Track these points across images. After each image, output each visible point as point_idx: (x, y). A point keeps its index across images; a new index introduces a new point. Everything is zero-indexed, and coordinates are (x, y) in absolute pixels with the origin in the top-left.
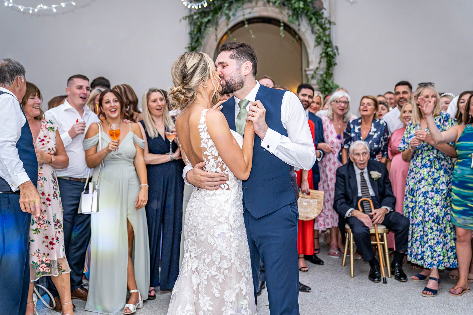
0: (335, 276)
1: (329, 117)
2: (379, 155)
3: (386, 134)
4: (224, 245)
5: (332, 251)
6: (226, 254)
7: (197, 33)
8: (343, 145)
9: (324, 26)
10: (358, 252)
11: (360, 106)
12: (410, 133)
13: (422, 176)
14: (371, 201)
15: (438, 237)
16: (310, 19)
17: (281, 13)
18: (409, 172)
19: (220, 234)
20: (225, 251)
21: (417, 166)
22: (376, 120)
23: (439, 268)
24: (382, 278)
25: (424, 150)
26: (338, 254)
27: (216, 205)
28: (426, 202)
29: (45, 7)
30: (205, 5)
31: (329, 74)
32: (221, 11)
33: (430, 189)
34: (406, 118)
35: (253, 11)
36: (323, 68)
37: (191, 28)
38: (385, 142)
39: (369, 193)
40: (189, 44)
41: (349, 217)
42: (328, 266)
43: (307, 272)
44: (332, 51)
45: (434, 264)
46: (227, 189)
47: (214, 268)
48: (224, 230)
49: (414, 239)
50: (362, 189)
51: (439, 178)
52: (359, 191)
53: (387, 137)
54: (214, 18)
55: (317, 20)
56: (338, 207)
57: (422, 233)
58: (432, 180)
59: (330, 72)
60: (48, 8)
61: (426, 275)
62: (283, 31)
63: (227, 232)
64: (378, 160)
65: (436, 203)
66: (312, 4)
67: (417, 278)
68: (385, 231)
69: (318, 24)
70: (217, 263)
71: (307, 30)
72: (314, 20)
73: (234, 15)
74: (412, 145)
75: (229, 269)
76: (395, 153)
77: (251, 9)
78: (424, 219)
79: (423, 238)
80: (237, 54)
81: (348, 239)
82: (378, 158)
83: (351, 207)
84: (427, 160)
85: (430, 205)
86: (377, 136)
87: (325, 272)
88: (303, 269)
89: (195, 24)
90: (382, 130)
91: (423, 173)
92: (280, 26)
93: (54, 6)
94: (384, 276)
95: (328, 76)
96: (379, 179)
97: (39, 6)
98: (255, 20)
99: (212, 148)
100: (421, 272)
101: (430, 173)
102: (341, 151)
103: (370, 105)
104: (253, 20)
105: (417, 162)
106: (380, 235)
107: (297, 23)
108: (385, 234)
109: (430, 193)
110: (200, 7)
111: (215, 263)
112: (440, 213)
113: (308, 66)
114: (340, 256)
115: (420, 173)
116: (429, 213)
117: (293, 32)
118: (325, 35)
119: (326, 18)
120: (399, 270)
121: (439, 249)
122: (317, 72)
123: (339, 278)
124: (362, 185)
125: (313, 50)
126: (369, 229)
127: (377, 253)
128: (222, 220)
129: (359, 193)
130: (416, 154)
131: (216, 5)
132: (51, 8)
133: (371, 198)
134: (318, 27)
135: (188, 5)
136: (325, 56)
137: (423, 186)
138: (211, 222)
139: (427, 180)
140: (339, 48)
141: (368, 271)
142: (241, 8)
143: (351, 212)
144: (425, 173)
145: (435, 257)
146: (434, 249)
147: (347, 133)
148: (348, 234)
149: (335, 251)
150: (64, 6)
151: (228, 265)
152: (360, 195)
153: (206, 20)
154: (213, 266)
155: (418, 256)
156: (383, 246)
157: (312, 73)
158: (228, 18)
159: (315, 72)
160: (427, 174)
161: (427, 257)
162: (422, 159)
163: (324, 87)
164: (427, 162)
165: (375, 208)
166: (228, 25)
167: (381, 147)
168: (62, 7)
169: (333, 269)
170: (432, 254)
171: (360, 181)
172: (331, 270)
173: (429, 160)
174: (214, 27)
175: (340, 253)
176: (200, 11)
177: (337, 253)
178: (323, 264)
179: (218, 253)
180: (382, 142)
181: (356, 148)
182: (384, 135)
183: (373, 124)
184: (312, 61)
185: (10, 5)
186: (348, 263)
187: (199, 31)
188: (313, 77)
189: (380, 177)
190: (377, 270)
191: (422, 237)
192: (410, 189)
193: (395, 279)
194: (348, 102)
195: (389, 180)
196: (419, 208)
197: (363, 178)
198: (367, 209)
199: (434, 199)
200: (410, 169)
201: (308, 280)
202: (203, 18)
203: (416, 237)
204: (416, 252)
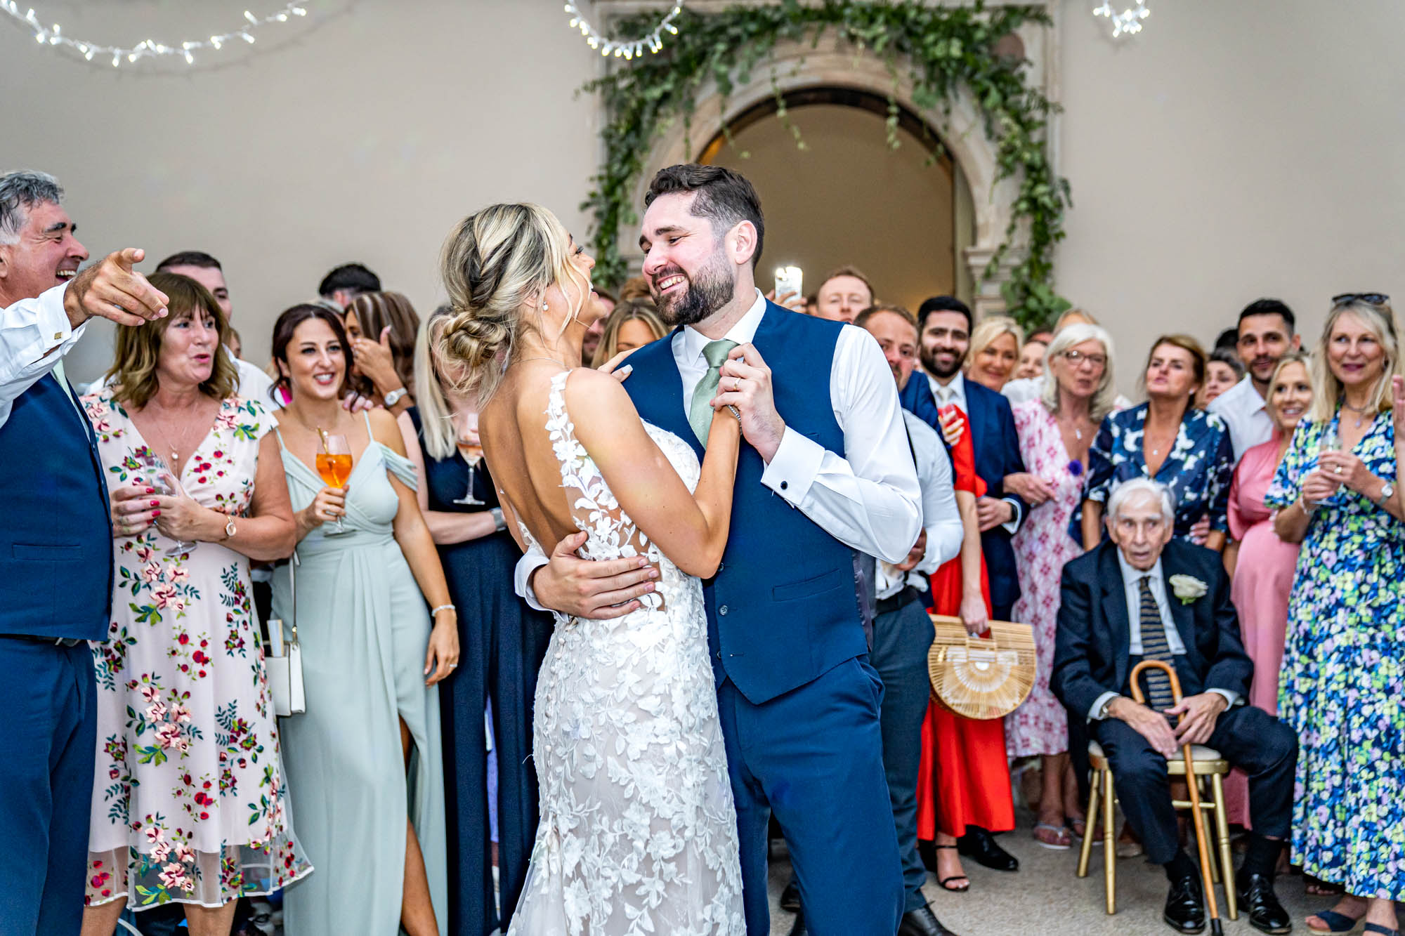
0: (1055, 910)
1: (1043, 404)
2: (1200, 525)
3: (1224, 459)
4: (659, 782)
5: (1044, 828)
6: (666, 812)
7: (628, 132)
8: (1086, 490)
9: (1025, 117)
10: (1127, 833)
11: (1148, 366)
12: (1304, 453)
13: (1338, 594)
14: (1172, 671)
15: (1393, 795)
16: (984, 95)
17: (892, 74)
18: (1296, 577)
19: (645, 748)
20: (664, 803)
21: (1321, 563)
22: (1194, 414)
23: (1399, 897)
24: (1207, 920)
25: (1346, 514)
26: (1065, 837)
27: (629, 658)
28: (1351, 681)
29: (161, 49)
30: (657, 47)
31: (1039, 264)
32: (704, 65)
33: (1364, 639)
34: (1284, 406)
35: (804, 67)
36: (1022, 247)
37: (609, 118)
38: (1223, 485)
39: (1166, 644)
40: (601, 168)
41: (1101, 718)
42: (1031, 875)
43: (965, 894)
44: (1051, 194)
45: (1380, 885)
46: (659, 609)
47: (631, 860)
48: (657, 736)
49: (1311, 797)
50: (1143, 631)
51: (1393, 606)
52: (1136, 637)
53: (1228, 469)
54: (682, 87)
55: (1005, 97)
56: (1065, 686)
57: (1337, 780)
58: (1370, 612)
59: (1043, 260)
60: (171, 51)
61: (1352, 916)
62: (896, 129)
63: (668, 741)
64: (1197, 541)
65: (1384, 685)
66: (990, 47)
67: (1324, 924)
68: (1217, 769)
69: (1006, 108)
70: (639, 844)
71: (972, 126)
72: (994, 97)
73: (743, 79)
74: (1308, 496)
75: (679, 858)
76: (1249, 520)
77: (798, 60)
78: (1347, 736)
79: (1343, 796)
80: (711, 202)
81: (1098, 789)
82: (1193, 536)
83: (1108, 688)
84: (1355, 547)
85: (1364, 692)
86: (1196, 464)
87: (1025, 896)
88: (952, 884)
89: (622, 105)
90: (1211, 445)
91: (1340, 586)
92: (887, 115)
93: (187, 45)
94: (1215, 916)
95: (1038, 272)
96: (1199, 600)
97: (143, 45)
98: (811, 96)
99: (597, 486)
100: (1335, 904)
101: (1365, 589)
102: (1079, 509)
103: (1179, 367)
104: (804, 96)
105: (1323, 550)
106: (1200, 782)
107: (940, 107)
108: (1217, 778)
109: (1365, 652)
110: (639, 54)
111: (635, 843)
112: (1399, 720)
113: (974, 242)
114: (1071, 845)
115: (1332, 585)
116: (1361, 715)
117: (927, 135)
118: (1028, 145)
119: (1033, 92)
120: (1263, 896)
121: (1398, 834)
122: (1002, 261)
123: (1068, 917)
124: (1145, 619)
125: (992, 190)
126: (1167, 760)
127: (1190, 839)
128: (650, 703)
129: (1135, 644)
130: (1320, 524)
131: (690, 47)
132: (180, 52)
133: (1172, 661)
134: (1006, 120)
135: (601, 46)
136: (1028, 210)
137: (1340, 629)
138: (617, 713)
139: (1353, 610)
140: (1073, 185)
141: (1160, 896)
142: (766, 59)
143: (1107, 704)
144: (1350, 587)
145: (1385, 862)
146: (1380, 835)
147: (1100, 452)
148: (1096, 775)
149: (1054, 829)
150: (218, 46)
151: (674, 847)
152: (1136, 649)
153: (656, 93)
154: (629, 856)
155: (1325, 853)
156: (1211, 814)
157: (985, 261)
158: (726, 88)
159: (996, 260)
160: (1354, 590)
161: (1355, 857)
162: (1340, 540)
163: (1024, 307)
164: (1357, 553)
165: (1186, 693)
166: (723, 108)
167: (1208, 499)
168: (213, 46)
169: (1050, 886)
170: (1372, 849)
171: (1138, 605)
172: (1043, 887)
173: (1362, 546)
174: (682, 116)
175: (1071, 833)
176: (639, 64)
177: (1060, 834)
178: (1015, 869)
179: (643, 809)
180: (1211, 484)
181: (1126, 500)
182: (1217, 463)
183: (1183, 427)
184: (987, 224)
185: (54, 41)
186: (1096, 867)
187: (635, 126)
188: (988, 276)
189: (1203, 593)
190: (1190, 895)
191: (1338, 793)
192: (1302, 633)
193: (1252, 923)
194: (1106, 358)
195: (1230, 604)
196: (1329, 699)
197: (1147, 596)
198: (1159, 698)
199: (1377, 674)
200: (1299, 567)
201: (968, 918)
202: (645, 87)
203: (1319, 792)
204: (1317, 841)
